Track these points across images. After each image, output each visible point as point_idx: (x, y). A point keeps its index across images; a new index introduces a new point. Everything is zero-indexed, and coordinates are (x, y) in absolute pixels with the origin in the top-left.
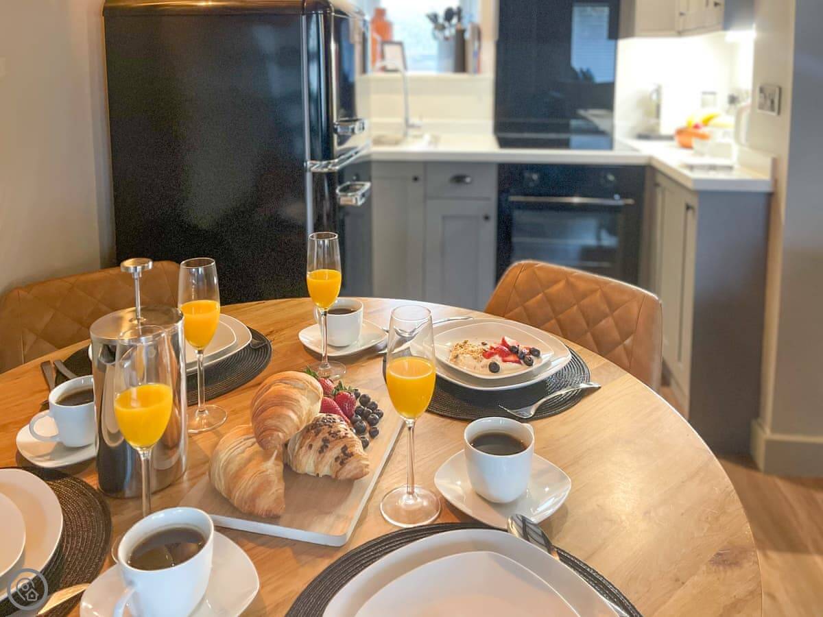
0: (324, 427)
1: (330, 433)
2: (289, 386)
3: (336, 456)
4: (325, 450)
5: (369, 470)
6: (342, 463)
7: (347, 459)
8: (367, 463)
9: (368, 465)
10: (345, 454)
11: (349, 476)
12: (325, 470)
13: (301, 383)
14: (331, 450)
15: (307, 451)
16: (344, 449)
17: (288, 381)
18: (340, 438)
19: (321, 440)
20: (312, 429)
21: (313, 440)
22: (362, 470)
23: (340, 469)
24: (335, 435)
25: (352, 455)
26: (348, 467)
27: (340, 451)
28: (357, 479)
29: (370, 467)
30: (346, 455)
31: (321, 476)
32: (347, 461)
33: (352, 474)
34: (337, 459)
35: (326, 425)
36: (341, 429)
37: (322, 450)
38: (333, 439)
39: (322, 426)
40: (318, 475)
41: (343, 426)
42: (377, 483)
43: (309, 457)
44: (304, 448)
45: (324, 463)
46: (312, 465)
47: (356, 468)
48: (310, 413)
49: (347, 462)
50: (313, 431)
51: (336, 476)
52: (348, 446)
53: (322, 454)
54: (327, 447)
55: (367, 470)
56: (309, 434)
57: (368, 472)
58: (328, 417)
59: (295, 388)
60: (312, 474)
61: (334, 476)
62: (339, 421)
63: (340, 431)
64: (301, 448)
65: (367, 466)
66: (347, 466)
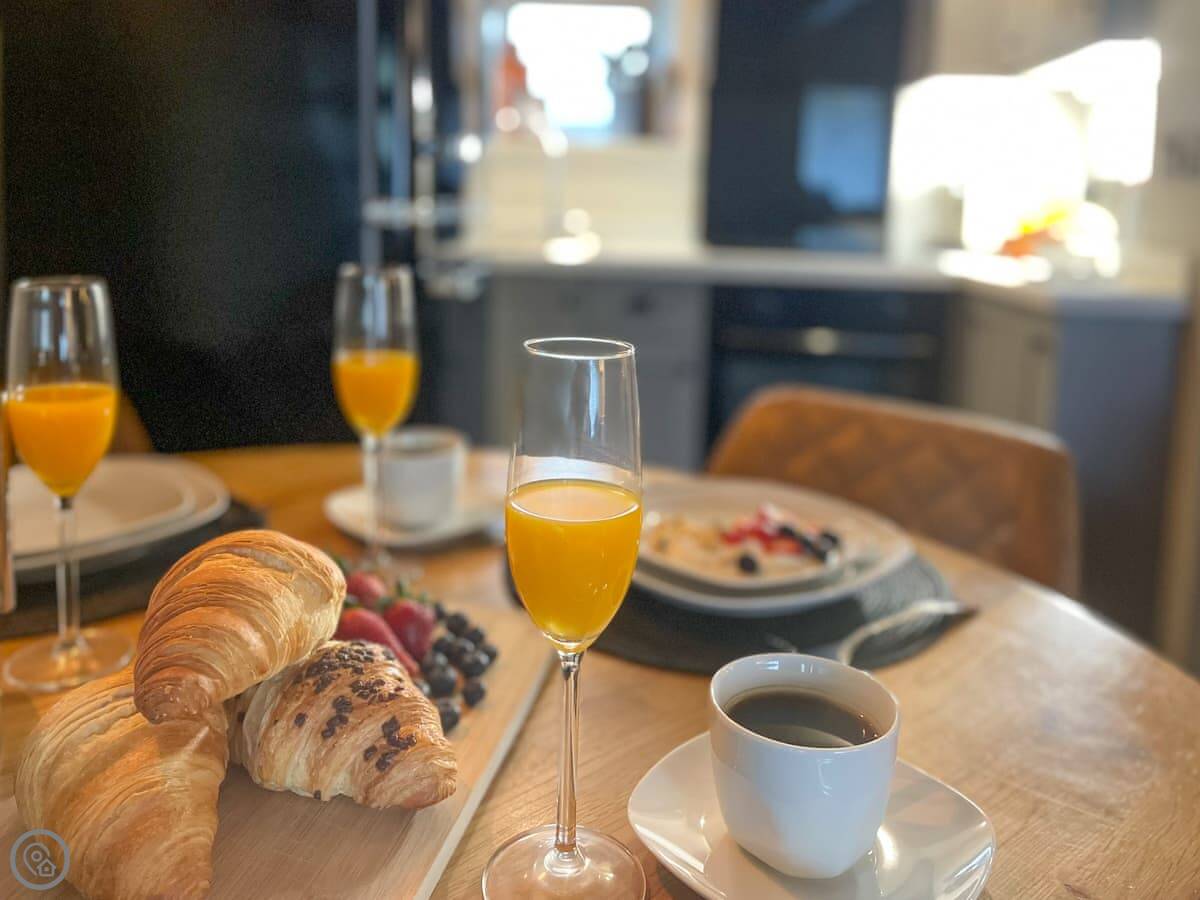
0: (341, 671)
1: (355, 687)
2: (249, 560)
3: (367, 745)
4: (338, 730)
5: (455, 785)
6: (383, 765)
7: (396, 752)
8: (449, 764)
9: (452, 771)
10: (392, 742)
11: (399, 800)
12: (337, 782)
13: (281, 556)
14: (354, 728)
15: (288, 732)
16: (391, 727)
17: (244, 551)
18: (382, 699)
19: (329, 705)
20: (308, 676)
21: (309, 703)
22: (437, 784)
23: (377, 781)
24: (370, 692)
25: (410, 741)
26: (397, 775)
27: (381, 734)
28: (423, 807)
29: (458, 777)
30: (395, 743)
31: (326, 797)
32: (396, 758)
33: (407, 793)
34: (369, 753)
35: (346, 667)
36: (388, 679)
37: (329, 731)
38: (361, 701)
39: (336, 668)
40: (317, 795)
41: (392, 672)
42: (477, 817)
43: (296, 747)
44: (282, 724)
45: (334, 765)
46: (303, 767)
47: (418, 778)
48: (299, 633)
49: (397, 762)
50: (311, 681)
51: (366, 798)
52: (400, 721)
53: (330, 741)
54: (344, 720)
55: (449, 782)
56: (299, 688)
57: (452, 791)
58: (356, 647)
59: (265, 565)
60: (302, 794)
61: (360, 799)
62: (382, 658)
63: (382, 683)
64: (276, 721)
65: (450, 773)
66: (394, 772)
